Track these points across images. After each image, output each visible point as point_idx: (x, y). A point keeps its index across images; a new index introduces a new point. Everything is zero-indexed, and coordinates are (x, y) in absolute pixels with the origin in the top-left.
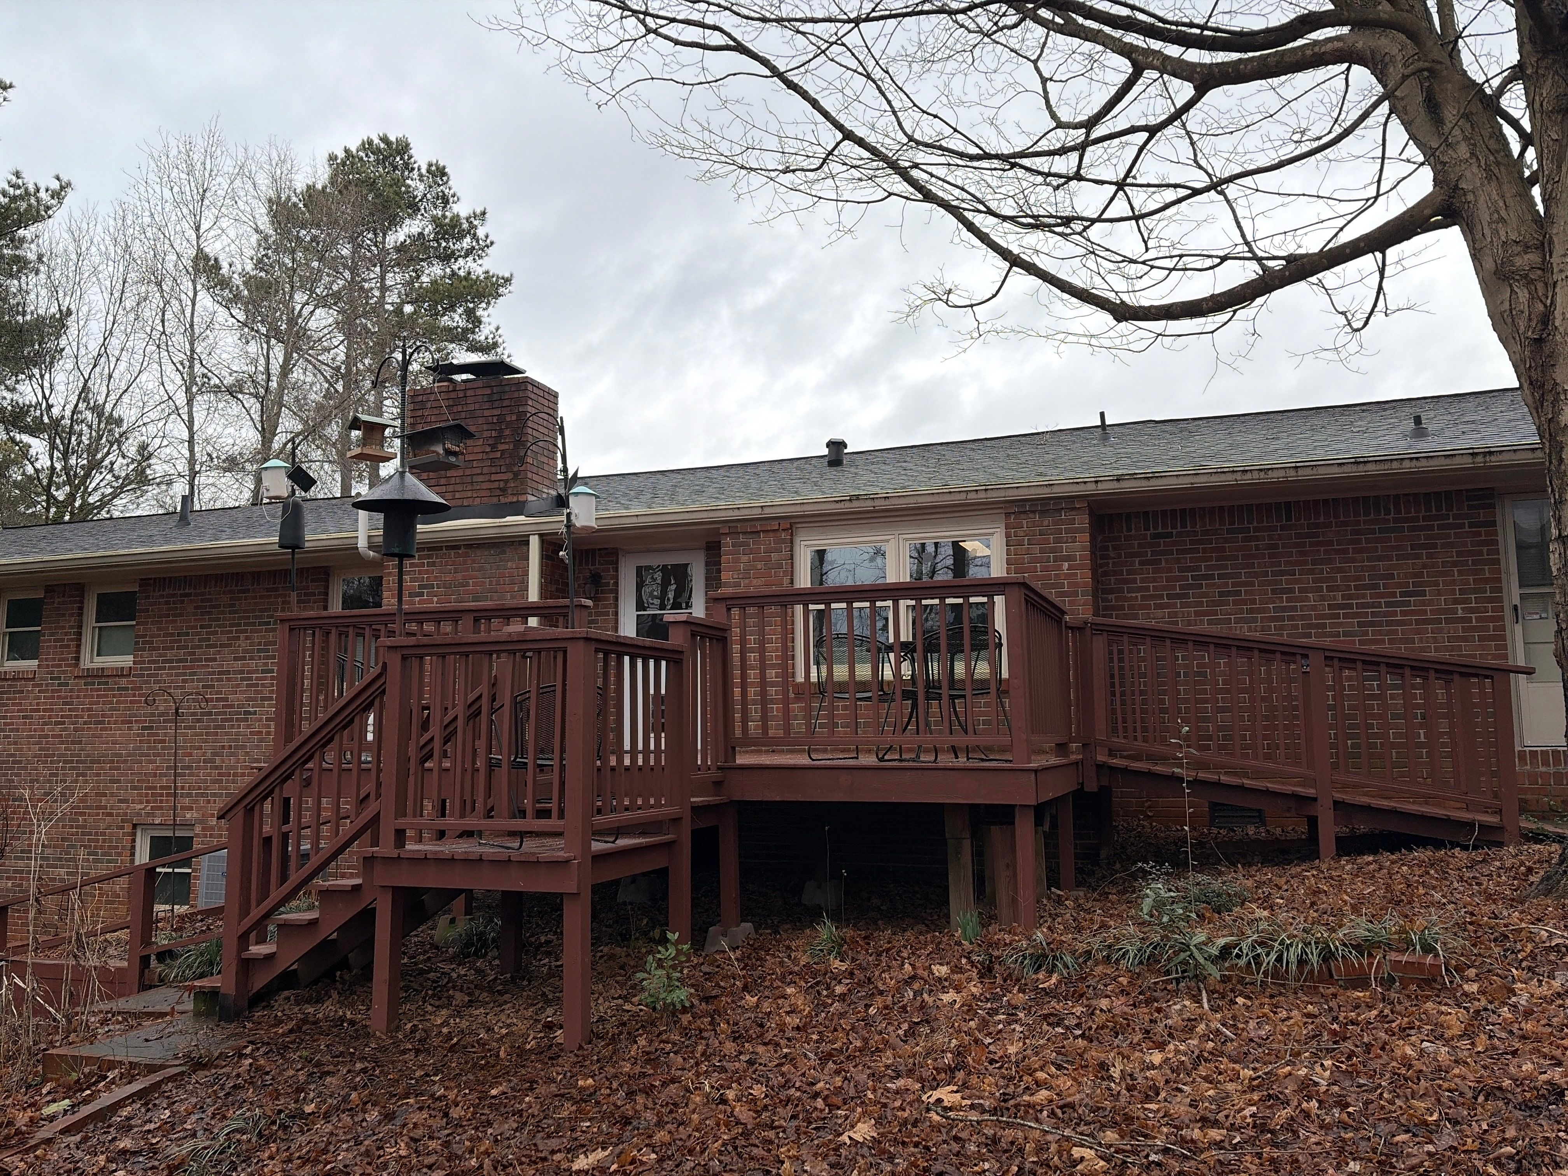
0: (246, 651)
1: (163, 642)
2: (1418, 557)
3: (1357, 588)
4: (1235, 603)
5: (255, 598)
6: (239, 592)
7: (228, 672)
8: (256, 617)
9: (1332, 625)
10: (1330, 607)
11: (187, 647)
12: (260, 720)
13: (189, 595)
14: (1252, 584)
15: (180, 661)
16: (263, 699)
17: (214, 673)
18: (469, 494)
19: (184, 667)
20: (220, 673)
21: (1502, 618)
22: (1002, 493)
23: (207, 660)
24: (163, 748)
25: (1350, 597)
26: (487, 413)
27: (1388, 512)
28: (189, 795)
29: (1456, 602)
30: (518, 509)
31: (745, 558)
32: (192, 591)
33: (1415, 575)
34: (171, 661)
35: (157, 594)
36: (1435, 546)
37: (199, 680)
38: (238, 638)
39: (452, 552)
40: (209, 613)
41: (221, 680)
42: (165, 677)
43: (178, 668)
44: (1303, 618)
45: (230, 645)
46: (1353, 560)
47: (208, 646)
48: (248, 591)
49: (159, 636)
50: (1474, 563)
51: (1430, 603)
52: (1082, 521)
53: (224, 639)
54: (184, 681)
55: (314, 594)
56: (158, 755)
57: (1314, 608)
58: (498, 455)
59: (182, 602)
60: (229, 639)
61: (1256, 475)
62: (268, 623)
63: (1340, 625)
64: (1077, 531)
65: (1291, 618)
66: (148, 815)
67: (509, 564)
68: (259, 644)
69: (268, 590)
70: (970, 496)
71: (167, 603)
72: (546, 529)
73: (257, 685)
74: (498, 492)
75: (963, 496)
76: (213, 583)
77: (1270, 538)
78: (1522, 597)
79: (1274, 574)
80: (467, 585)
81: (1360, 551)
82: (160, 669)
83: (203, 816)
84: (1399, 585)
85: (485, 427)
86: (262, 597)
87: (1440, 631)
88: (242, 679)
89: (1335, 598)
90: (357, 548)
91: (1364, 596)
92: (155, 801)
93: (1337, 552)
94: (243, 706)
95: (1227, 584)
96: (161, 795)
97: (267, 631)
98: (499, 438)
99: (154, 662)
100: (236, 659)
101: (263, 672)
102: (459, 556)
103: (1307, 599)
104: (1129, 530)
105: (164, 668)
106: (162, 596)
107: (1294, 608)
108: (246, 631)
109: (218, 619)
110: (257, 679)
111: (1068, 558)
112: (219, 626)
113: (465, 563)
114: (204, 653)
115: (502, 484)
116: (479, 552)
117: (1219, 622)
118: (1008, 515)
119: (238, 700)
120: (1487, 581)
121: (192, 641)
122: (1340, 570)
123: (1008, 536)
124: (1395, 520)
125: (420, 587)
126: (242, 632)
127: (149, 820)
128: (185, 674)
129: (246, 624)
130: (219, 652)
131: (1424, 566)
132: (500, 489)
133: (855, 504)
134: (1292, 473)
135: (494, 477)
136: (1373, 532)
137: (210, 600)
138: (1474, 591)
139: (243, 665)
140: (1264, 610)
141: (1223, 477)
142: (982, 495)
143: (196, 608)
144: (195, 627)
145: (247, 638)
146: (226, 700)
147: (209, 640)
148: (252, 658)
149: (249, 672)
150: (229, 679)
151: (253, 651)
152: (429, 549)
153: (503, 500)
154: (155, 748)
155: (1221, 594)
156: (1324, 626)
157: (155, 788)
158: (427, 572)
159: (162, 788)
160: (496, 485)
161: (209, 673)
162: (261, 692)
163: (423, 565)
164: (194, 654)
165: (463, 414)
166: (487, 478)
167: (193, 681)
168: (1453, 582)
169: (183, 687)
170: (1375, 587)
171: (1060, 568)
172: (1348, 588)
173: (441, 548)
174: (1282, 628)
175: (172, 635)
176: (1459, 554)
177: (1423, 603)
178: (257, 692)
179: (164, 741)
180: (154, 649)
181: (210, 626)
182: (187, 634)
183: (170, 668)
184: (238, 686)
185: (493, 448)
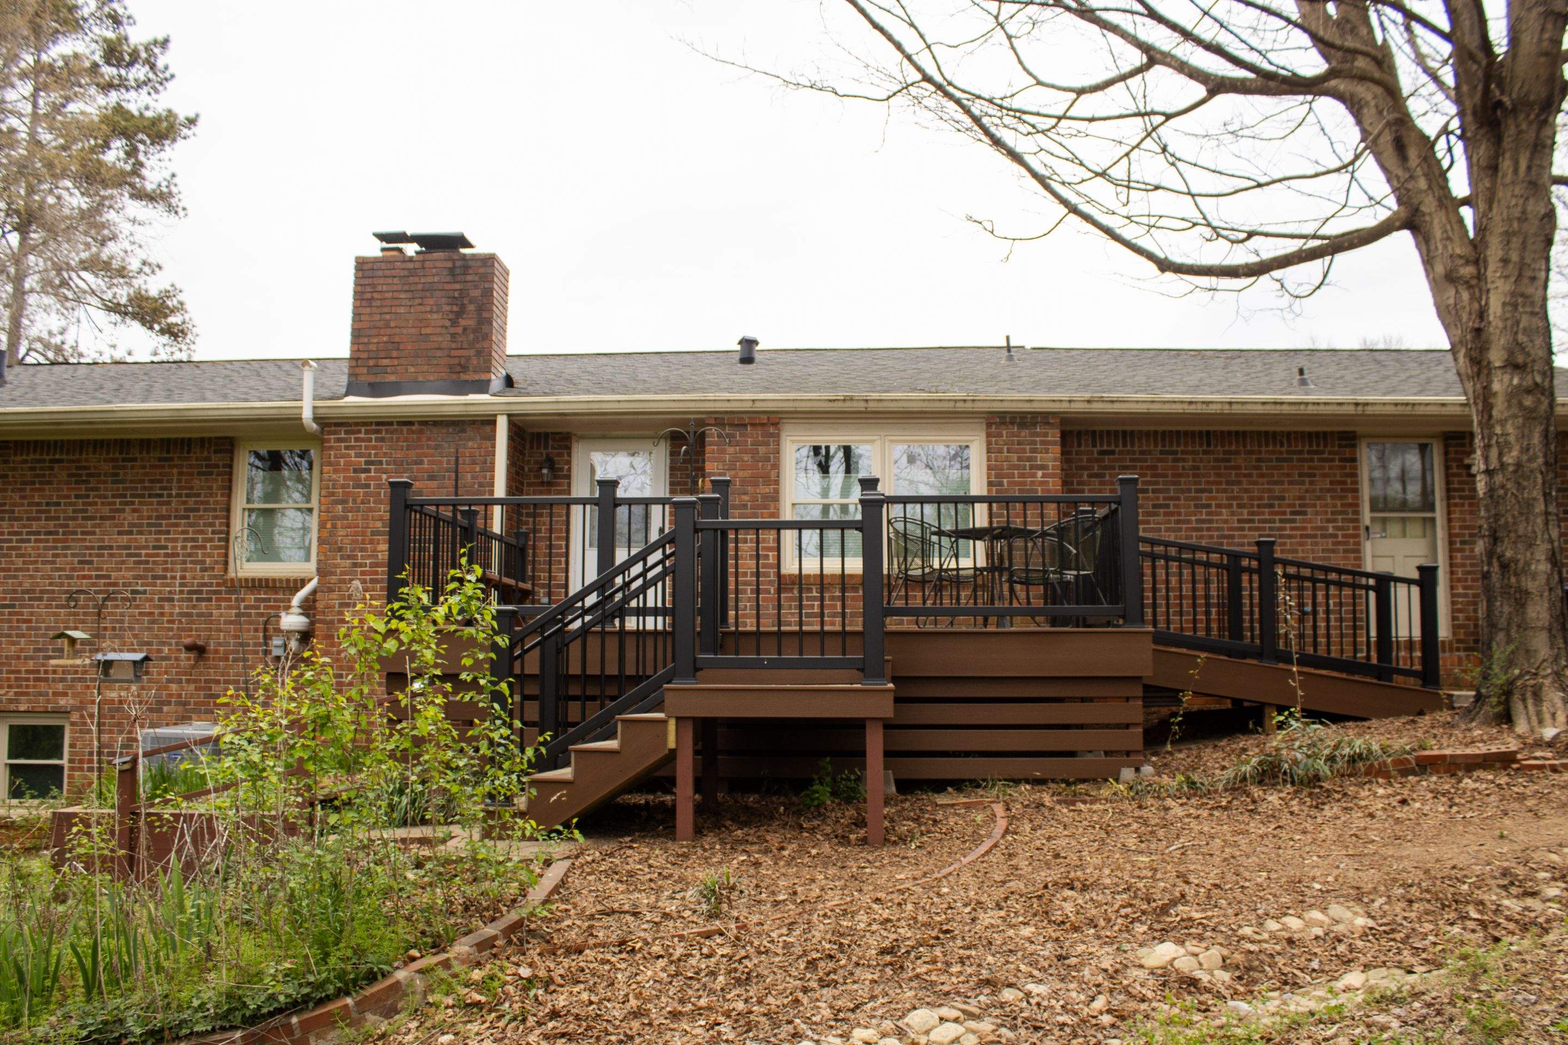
0: (132, 525)
1: (26, 512)
2: (1303, 483)
3: (1259, 506)
4: (1166, 514)
5: (144, 467)
6: (124, 460)
7: (111, 548)
8: (145, 488)
9: (1241, 536)
10: (1239, 521)
11: (58, 518)
12: (152, 600)
13: (59, 461)
14: (1178, 499)
15: (50, 533)
16: (155, 577)
17: (92, 548)
18: (424, 369)
19: (55, 541)
20: (100, 548)
21: (1358, 536)
22: (987, 405)
23: (83, 533)
24: (29, 629)
25: (1253, 514)
26: (444, 286)
27: (1282, 445)
28: (63, 680)
29: (1328, 521)
30: (483, 387)
31: (731, 450)
32: (64, 457)
33: (1300, 498)
34: (38, 533)
35: (19, 458)
36: (1314, 475)
37: (73, 555)
38: (123, 511)
39: (405, 428)
40: (87, 482)
41: (102, 555)
42: (30, 551)
43: (47, 541)
44: (1218, 529)
45: (113, 518)
46: (1256, 483)
47: (84, 518)
48: (135, 460)
49: (23, 505)
50: (1342, 490)
51: (1310, 521)
52: (1054, 435)
53: (106, 511)
54: (55, 556)
55: (217, 466)
56: (23, 636)
57: (1226, 521)
58: (460, 330)
59: (52, 469)
60: (111, 511)
61: (1199, 406)
62: (161, 496)
63: (1245, 536)
64: (1049, 443)
65: (1209, 529)
66: (10, 701)
67: (470, 444)
68: (150, 517)
69: (160, 459)
70: (959, 405)
71: (32, 469)
72: (516, 409)
73: (147, 562)
74: (458, 369)
75: (951, 404)
76: (91, 449)
77: (1194, 460)
78: (1373, 520)
79: (1197, 491)
80: (422, 463)
81: (1262, 476)
82: (22, 541)
83: (81, 702)
84: (1289, 506)
85: (446, 301)
86: (152, 467)
87: (1316, 544)
88: (129, 555)
89: (1242, 514)
90: (301, 419)
91: (1263, 514)
92: (20, 686)
93: (1245, 475)
94: (130, 584)
95: (1158, 499)
96: (28, 680)
97: (159, 503)
98: (460, 314)
99: (16, 533)
100: (119, 533)
101: (155, 548)
102: (413, 432)
103: (1221, 514)
104: (1079, 445)
105: (29, 541)
106: (26, 462)
107: (1210, 521)
108: (133, 503)
109: (97, 489)
110: (147, 555)
111: (1043, 467)
112: (100, 497)
113: (419, 439)
114: (80, 526)
115: (463, 361)
116: (435, 430)
117: (1152, 530)
118: (989, 425)
119: (124, 577)
120: (1350, 505)
121: (65, 511)
122: (1247, 491)
123: (989, 443)
124: (1288, 452)
125: (367, 463)
126: (127, 504)
127: (12, 707)
128: (56, 548)
129: (132, 496)
130: (99, 526)
131: (1307, 491)
132: (460, 365)
133: (848, 404)
134: (1227, 407)
135: (454, 353)
136: (1271, 460)
137: (88, 468)
138: (1341, 513)
139: (130, 540)
140: (1188, 522)
141: (1173, 406)
142: (969, 405)
143: (70, 475)
144: (69, 497)
145: (134, 511)
146: (109, 577)
147: (86, 511)
148: (140, 533)
149: (137, 548)
150: (111, 555)
151: (141, 525)
152: (378, 424)
153: (464, 377)
154: (18, 628)
155: (1154, 506)
156: (1232, 537)
157: (19, 672)
158: (375, 448)
159: (28, 672)
160: (456, 361)
161: (87, 548)
162: (152, 570)
163: (370, 440)
164: (67, 526)
165: (420, 286)
166: (445, 353)
167: (65, 556)
168: (1326, 506)
169: (54, 562)
170: (1271, 506)
171: (1034, 475)
172: (1252, 506)
173: (391, 424)
174: (1201, 537)
175: (38, 504)
176: (1332, 483)
177: (1304, 521)
178: (146, 570)
179: (30, 621)
180: (16, 519)
181: (88, 496)
182: (58, 504)
183: (37, 541)
184: (123, 562)
185: (454, 323)
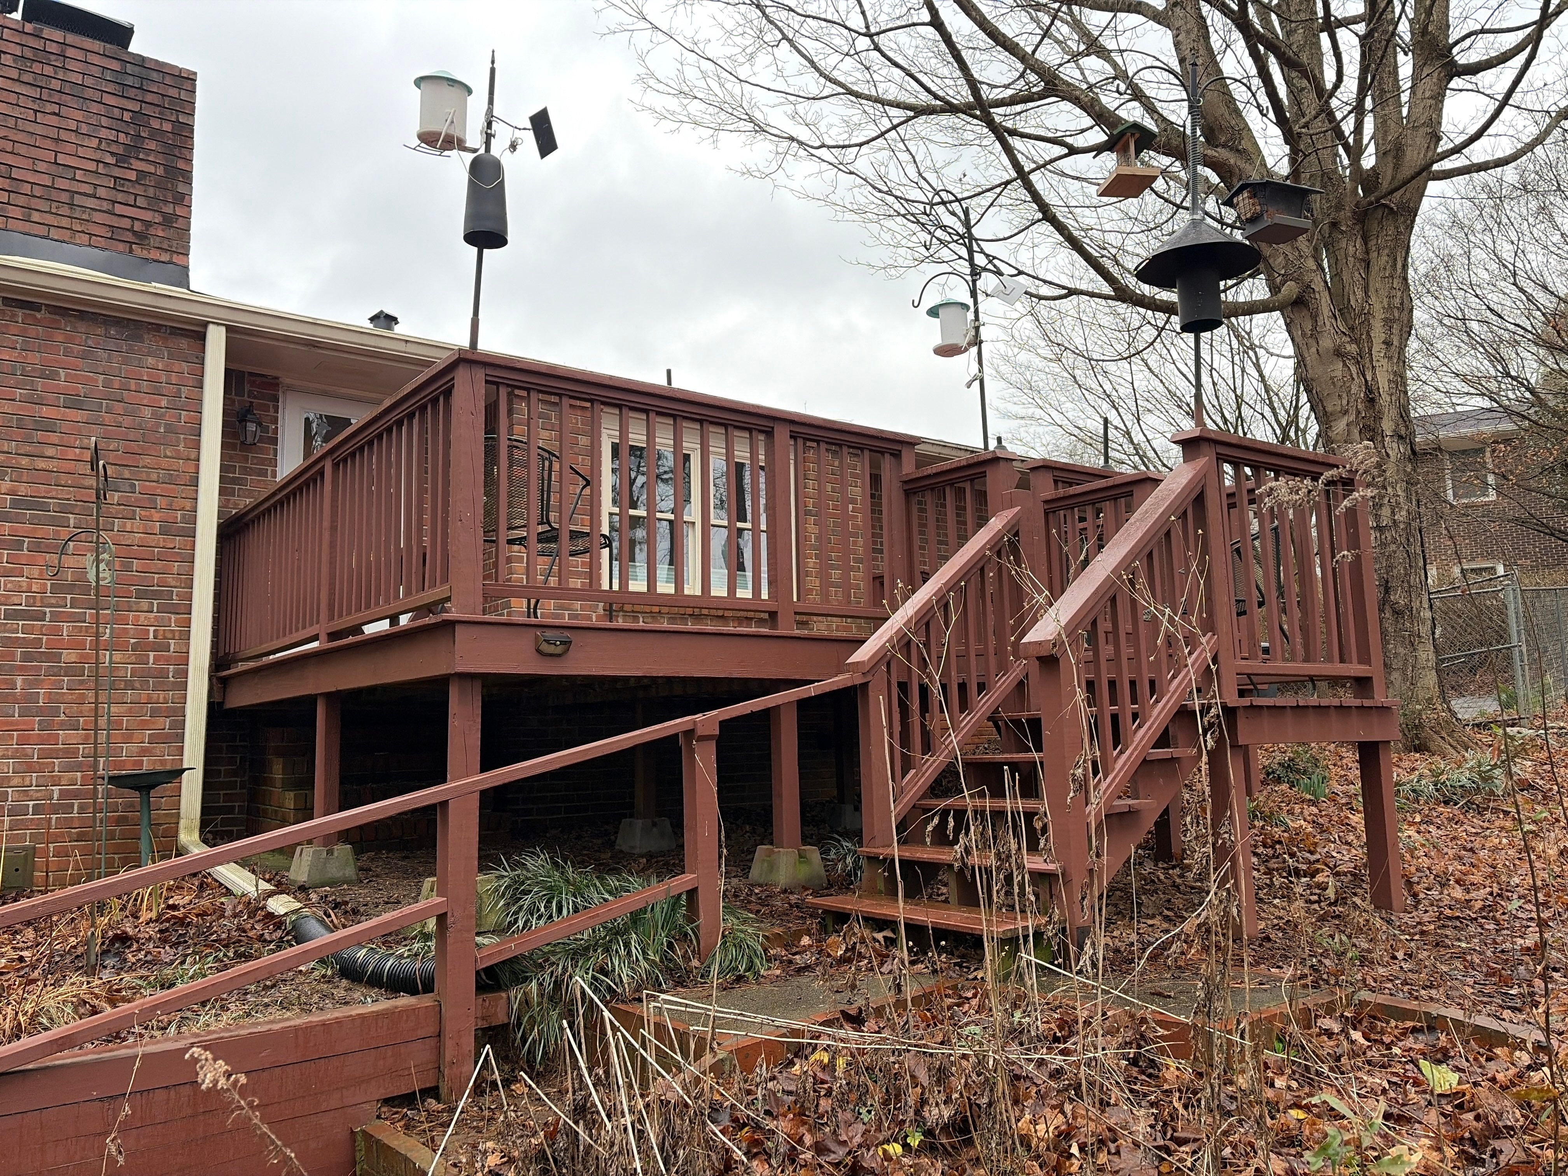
18: (65, 222)
26: (108, 99)
30: (175, 275)
39: (20, 313)
58: (132, 175)
80: (54, 376)
85: (104, 121)
98: (134, 149)
115: (138, 226)
116: (82, 327)
132: (135, 233)
135: (119, 209)
153: (140, 251)
160: (126, 223)
165: (55, 85)
166: (106, 206)
185: (122, 160)
